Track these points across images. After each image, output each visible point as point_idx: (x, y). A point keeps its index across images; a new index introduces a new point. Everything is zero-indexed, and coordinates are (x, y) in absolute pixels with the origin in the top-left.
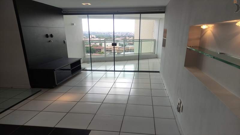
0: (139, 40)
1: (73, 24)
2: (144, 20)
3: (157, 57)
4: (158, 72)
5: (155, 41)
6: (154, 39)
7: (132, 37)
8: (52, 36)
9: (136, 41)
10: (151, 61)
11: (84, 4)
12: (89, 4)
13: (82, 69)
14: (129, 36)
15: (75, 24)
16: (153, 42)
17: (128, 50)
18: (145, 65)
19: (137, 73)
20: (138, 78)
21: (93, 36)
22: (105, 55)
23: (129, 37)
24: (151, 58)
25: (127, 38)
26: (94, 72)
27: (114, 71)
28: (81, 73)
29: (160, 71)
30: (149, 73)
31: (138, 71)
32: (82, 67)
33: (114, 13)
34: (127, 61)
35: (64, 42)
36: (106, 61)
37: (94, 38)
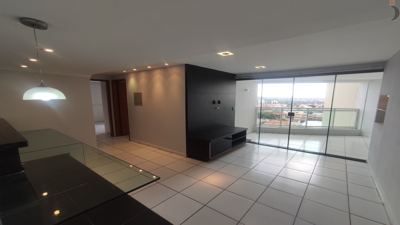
0: (331, 109)
1: (246, 90)
2: (341, 84)
3: (360, 134)
4: (364, 161)
5: (358, 111)
6: (358, 108)
7: (322, 104)
8: (219, 102)
9: (326, 110)
10: (350, 140)
11: (257, 67)
12: (264, 67)
13: (247, 141)
14: (319, 103)
15: (248, 90)
16: (355, 113)
17: (314, 119)
18: (338, 145)
19: (324, 156)
20: (323, 166)
21: (274, 102)
22: (281, 125)
23: (317, 103)
24: (350, 135)
25: (316, 104)
26: (261, 146)
27: (288, 148)
28: (245, 145)
29: (367, 161)
30: (344, 160)
31: (325, 155)
32: (247, 138)
33: (294, 76)
34: (309, 136)
35: (233, 108)
36: (280, 133)
37: (275, 103)
